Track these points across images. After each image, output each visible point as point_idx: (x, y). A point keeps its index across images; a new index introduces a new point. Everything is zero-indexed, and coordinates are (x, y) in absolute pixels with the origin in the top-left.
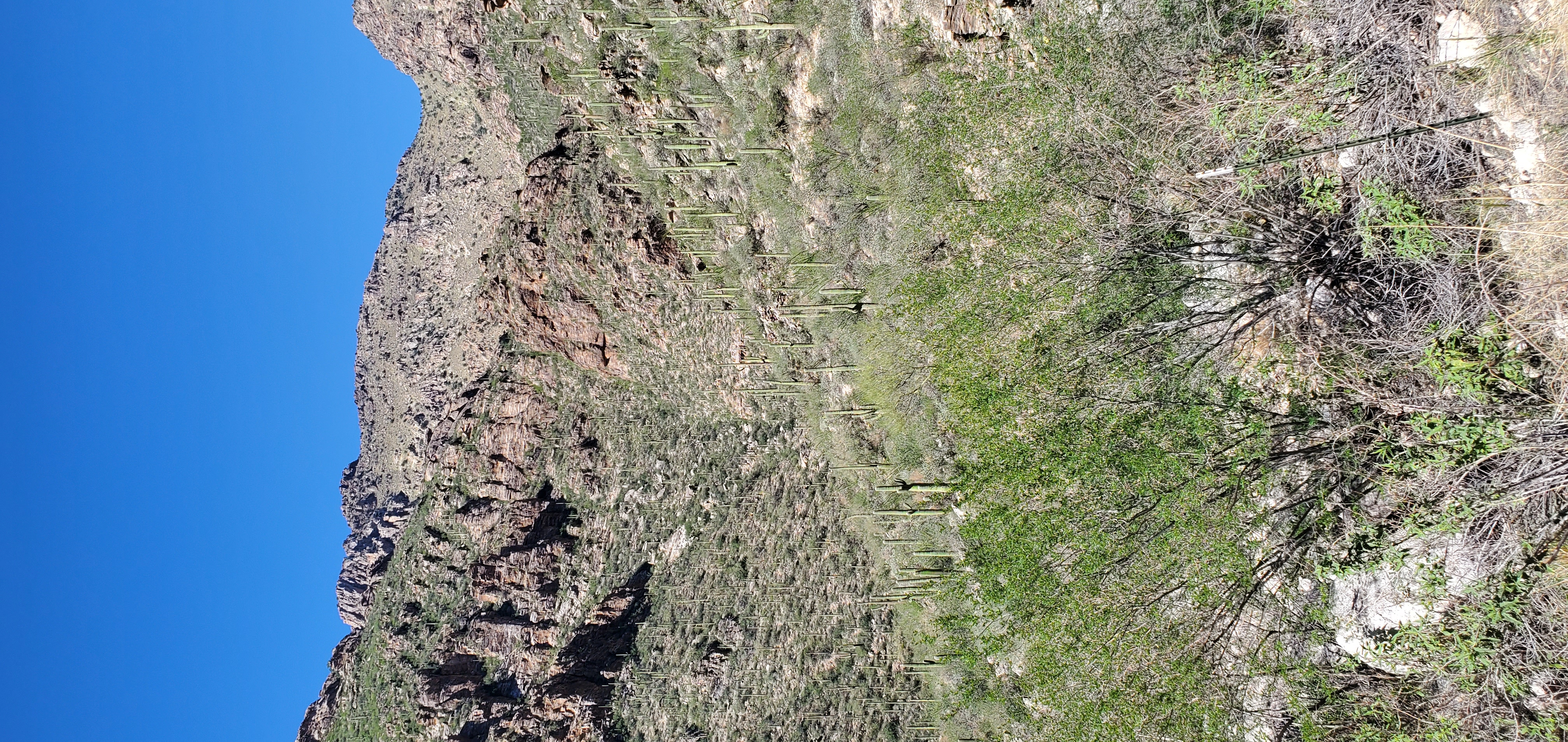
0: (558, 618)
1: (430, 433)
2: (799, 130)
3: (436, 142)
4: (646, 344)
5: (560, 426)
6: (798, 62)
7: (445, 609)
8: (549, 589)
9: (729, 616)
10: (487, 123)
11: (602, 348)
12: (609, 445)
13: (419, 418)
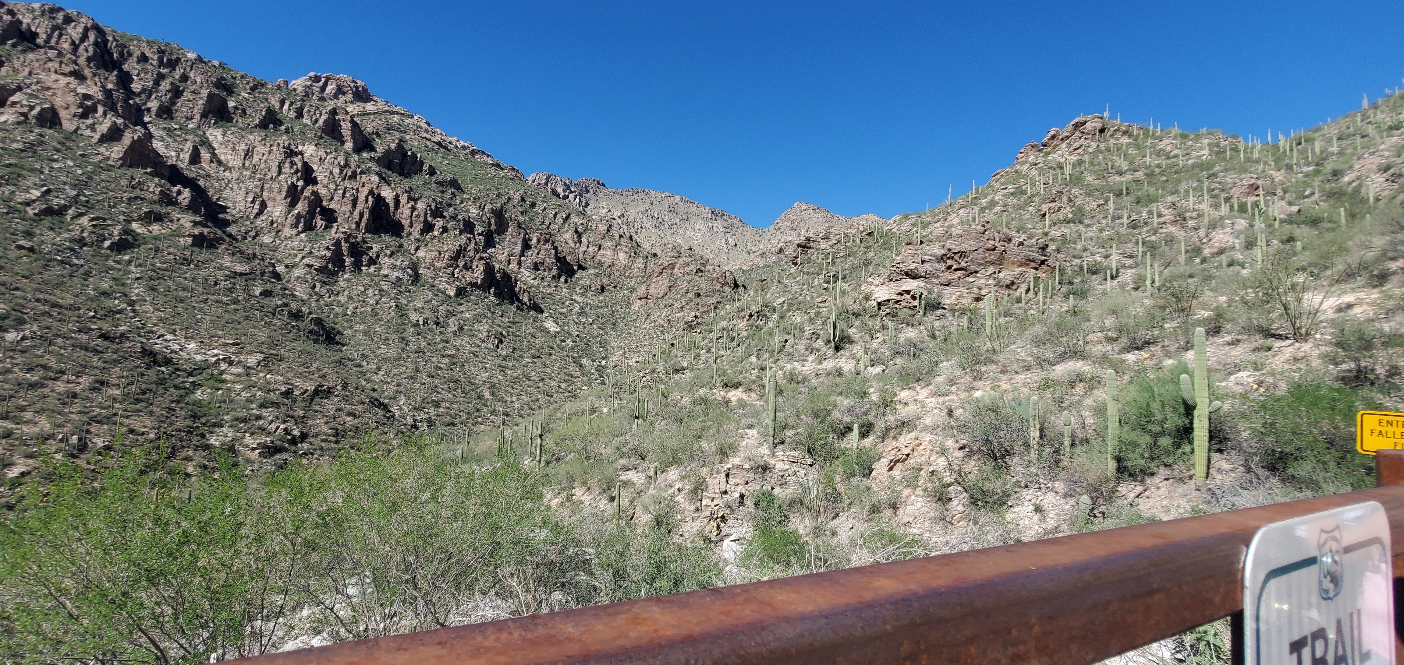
0: (522, 270)
1: (614, 219)
2: (722, 393)
3: (745, 233)
4: (646, 319)
5: (612, 277)
6: (753, 394)
7: (531, 219)
8: (536, 267)
9: (515, 349)
10: (752, 255)
11: (646, 298)
12: (601, 298)
13: (623, 215)
